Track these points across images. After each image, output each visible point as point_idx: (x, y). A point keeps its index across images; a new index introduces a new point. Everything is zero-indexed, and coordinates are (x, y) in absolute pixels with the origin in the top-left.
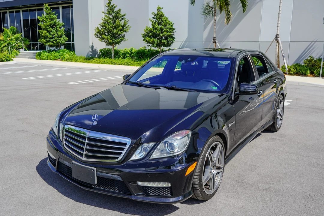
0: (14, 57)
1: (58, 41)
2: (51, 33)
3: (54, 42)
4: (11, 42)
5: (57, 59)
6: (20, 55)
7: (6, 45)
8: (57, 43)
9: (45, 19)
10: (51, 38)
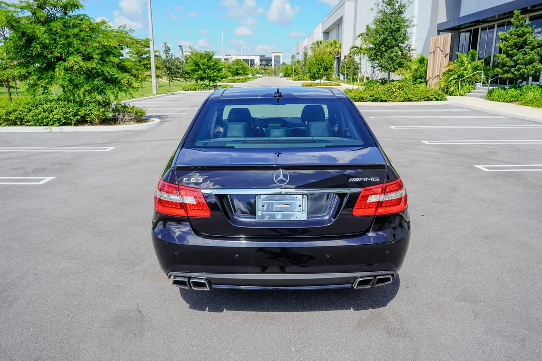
0: (463, 94)
1: (521, 70)
2: (515, 58)
3: (516, 72)
4: (465, 72)
5: (515, 101)
6: (474, 92)
7: (456, 76)
8: (521, 74)
9: (507, 36)
10: (512, 67)
